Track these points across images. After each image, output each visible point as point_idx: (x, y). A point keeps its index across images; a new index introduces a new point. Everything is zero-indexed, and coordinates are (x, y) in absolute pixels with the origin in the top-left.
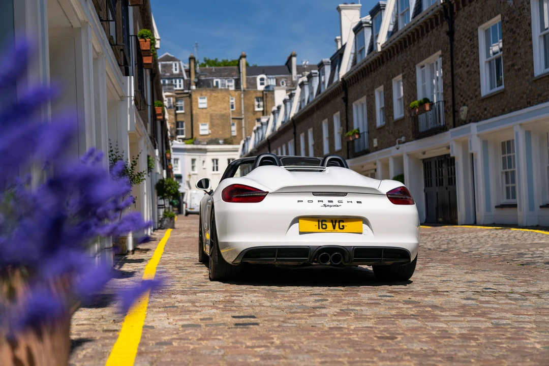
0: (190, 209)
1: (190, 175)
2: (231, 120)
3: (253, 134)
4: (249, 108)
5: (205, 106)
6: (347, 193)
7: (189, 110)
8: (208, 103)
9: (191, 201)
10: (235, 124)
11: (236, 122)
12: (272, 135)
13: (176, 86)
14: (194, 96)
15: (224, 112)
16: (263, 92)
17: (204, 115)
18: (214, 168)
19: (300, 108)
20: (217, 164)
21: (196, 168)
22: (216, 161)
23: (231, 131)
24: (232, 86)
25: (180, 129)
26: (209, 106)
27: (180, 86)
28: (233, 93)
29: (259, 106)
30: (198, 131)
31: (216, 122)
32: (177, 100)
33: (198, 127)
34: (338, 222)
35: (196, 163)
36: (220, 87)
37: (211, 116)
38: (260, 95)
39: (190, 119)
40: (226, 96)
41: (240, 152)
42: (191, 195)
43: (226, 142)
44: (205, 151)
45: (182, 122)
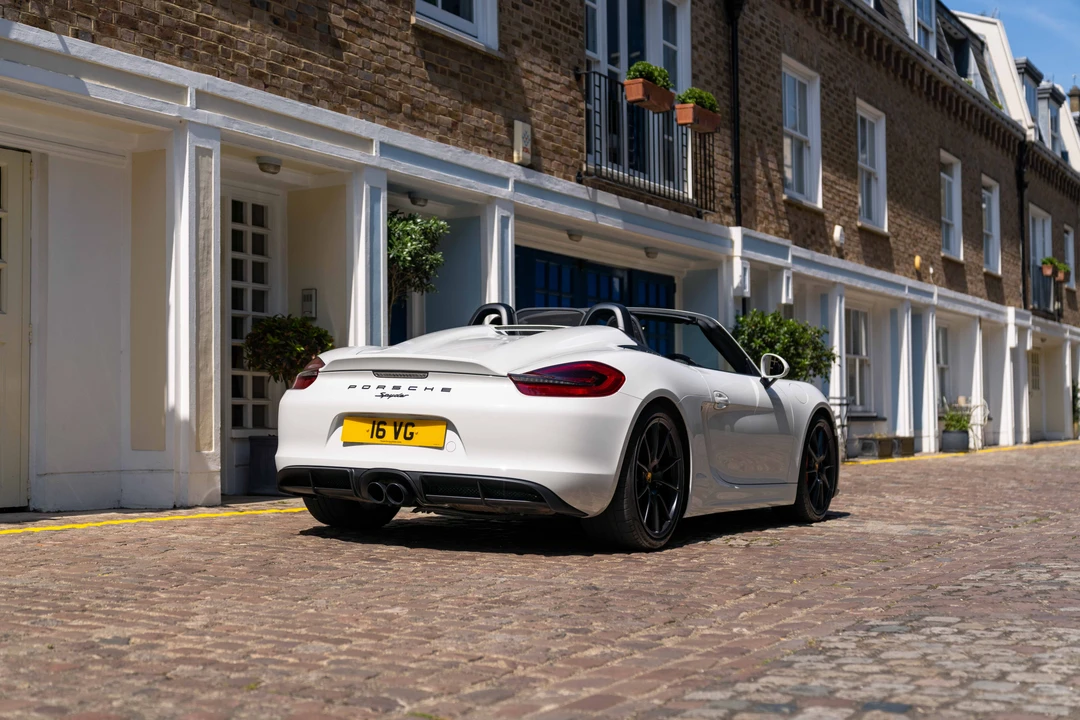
6: (427, 372)
34: (404, 425)
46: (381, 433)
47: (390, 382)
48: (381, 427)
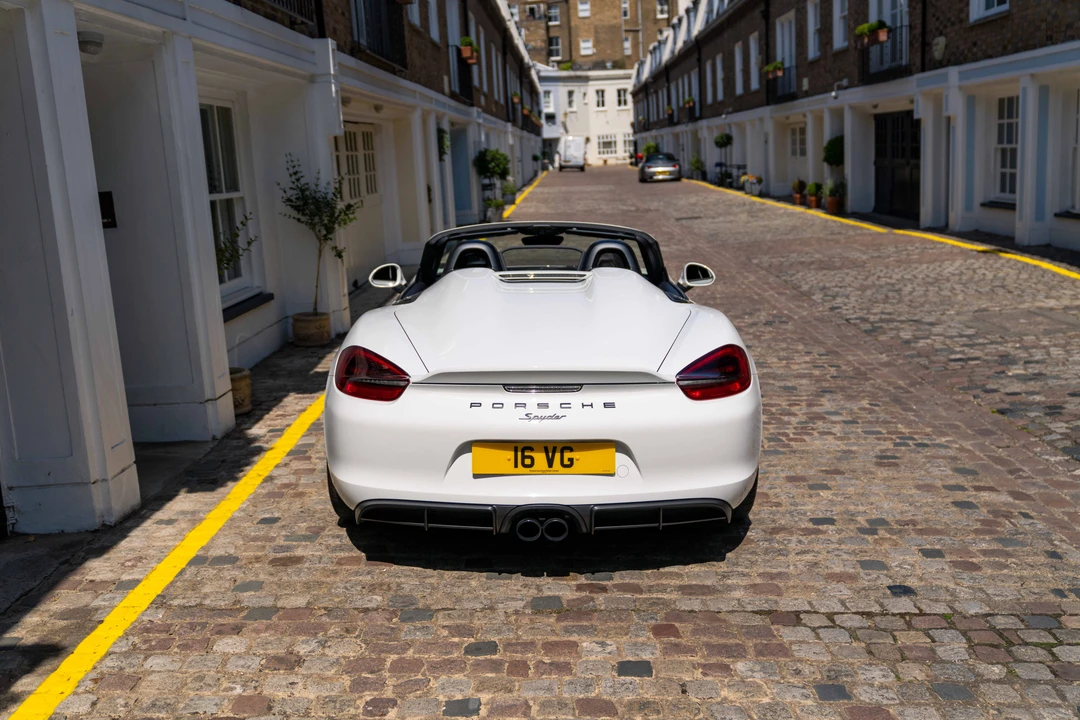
0: (565, 161)
1: (566, 114)
2: (624, 33)
3: (649, 56)
4: (649, 15)
5: (587, 14)
6: (582, 385)
7: (565, 19)
8: (592, 10)
9: (565, 151)
11: (630, 36)
14: (572, 1)
15: (614, 22)
17: (586, 27)
18: (598, 102)
19: (707, 22)
20: (603, 96)
21: (574, 104)
22: (601, 93)
23: (623, 49)
25: (554, 47)
26: (594, 14)
29: (662, 12)
30: (578, 50)
31: (603, 36)
32: (549, 7)
33: (578, 45)
34: (559, 452)
35: (575, 97)
37: (596, 29)
39: (567, 34)
41: (633, 80)
42: (565, 143)
43: (617, 65)
44: (587, 79)
45: (557, 38)
46: (528, 461)
47: (532, 399)
48: (526, 454)
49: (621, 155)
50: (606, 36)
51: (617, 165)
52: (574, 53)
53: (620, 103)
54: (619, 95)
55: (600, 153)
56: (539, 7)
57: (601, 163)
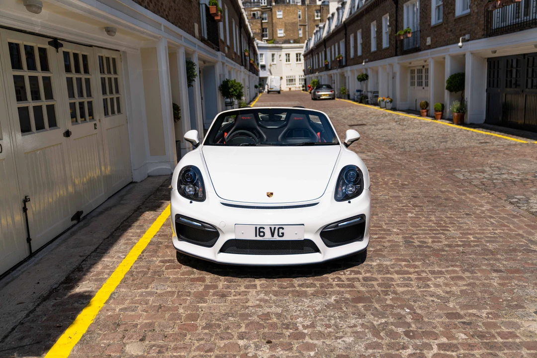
1: (271, 65)
2: (299, 26)
3: (314, 36)
4: (311, 18)
5: (281, 17)
7: (270, 19)
8: (283, 15)
10: (302, 29)
11: (302, 28)
12: (327, 36)
13: (262, 4)
14: (273, 10)
15: (294, 21)
16: (320, 6)
17: (281, 23)
18: (287, 60)
19: (351, 13)
20: (289, 57)
21: (275, 60)
22: (288, 55)
23: (299, 34)
24: (299, 2)
25: (265, 33)
26: (284, 17)
27: (265, 3)
28: (300, 7)
29: (317, 16)
30: (277, 34)
31: (289, 28)
32: (262, 13)
33: (277, 32)
35: (275, 57)
36: (291, 3)
37: (285, 23)
38: (318, 8)
39: (271, 26)
40: (295, 9)
41: (304, 49)
42: (270, 79)
43: (295, 42)
44: (281, 48)
45: (266, 29)
49: (298, 86)
50: (290, 27)
51: (296, 91)
52: (274, 36)
53: (297, 60)
54: (297, 56)
55: (287, 85)
56: (257, 13)
57: (288, 89)
